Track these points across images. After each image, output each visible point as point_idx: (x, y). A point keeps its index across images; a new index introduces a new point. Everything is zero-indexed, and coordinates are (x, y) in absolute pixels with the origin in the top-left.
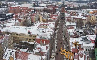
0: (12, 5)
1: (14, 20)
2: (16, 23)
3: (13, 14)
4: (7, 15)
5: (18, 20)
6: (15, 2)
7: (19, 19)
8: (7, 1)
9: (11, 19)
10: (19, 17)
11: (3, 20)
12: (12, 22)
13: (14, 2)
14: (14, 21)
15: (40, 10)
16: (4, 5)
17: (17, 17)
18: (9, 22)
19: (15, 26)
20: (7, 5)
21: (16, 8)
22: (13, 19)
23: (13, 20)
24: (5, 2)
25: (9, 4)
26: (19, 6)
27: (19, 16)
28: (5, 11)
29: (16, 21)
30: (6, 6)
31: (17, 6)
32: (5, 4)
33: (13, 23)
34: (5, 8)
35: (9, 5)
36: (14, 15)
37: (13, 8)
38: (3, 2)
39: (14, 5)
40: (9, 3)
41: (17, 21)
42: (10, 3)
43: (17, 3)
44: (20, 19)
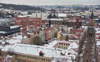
2: (23, 40)
4: (11, 27)
5: (26, 35)
7: (28, 34)
9: (17, 34)
11: (6, 35)
13: (22, 11)
15: (58, 23)
16: (9, 14)
17: (25, 31)
18: (14, 37)
19: (22, 43)
21: (24, 18)
22: (19, 34)
23: (19, 36)
24: (9, 10)
26: (28, 16)
27: (28, 29)
29: (23, 37)
30: (10, 16)
31: (25, 16)
32: (9, 12)
33: (20, 39)
34: (9, 18)
35: (15, 15)
36: (21, 28)
37: (21, 18)
38: (7, 10)
39: (22, 15)
40: (15, 11)
41: (25, 37)
42: (17, 11)
43: (26, 13)
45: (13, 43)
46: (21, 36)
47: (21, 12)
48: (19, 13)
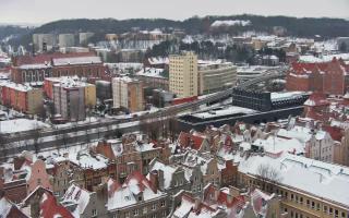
0: (305, 51)
1: (303, 124)
3: (305, 98)
4: (275, 96)
5: (327, 128)
6: (323, 39)
7: (335, 123)
9: (293, 120)
10: (335, 116)
11: (255, 121)
12: (296, 135)
13: (317, 40)
14: (304, 133)
16: (269, 51)
17: (320, 113)
18: (282, 132)
19: (308, 155)
20: (281, 54)
21: (323, 66)
22: (299, 123)
23: (299, 128)
24: (272, 37)
25: (293, 45)
26: (338, 57)
27: (333, 108)
28: (267, 80)
29: (313, 132)
30: (274, 57)
31: (328, 58)
32: (271, 45)
33: (300, 141)
34: (269, 63)
35: (288, 54)
36: (309, 103)
37: (310, 66)
38: (263, 38)
39: (315, 54)
40: (289, 41)
41: (321, 135)
42: (298, 40)
43: (330, 46)
44: (335, 127)
45: (276, 152)
46: (307, 130)
47: (311, 44)
48: (302, 48)
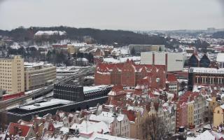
0: (107, 54)
2: (114, 124)
3: (108, 90)
4: (86, 89)
5: (125, 111)
6: (120, 45)
7: (130, 108)
8: (93, 42)
9: (101, 107)
10: (130, 102)
11: (71, 109)
13: (115, 46)
14: (109, 116)
15: (216, 80)
16: (81, 55)
17: (120, 101)
18: (92, 117)
19: (112, 133)
20: (90, 57)
21: (120, 65)
23: (105, 113)
25: (98, 50)
26: (130, 58)
27: (128, 96)
28: (80, 77)
29: (115, 116)
30: (85, 59)
31: (123, 60)
32: (83, 50)
33: (106, 123)
34: (81, 64)
35: (95, 57)
36: (112, 93)
37: (111, 65)
38: (76, 45)
39: (115, 57)
40: (96, 47)
41: (121, 117)
42: (102, 46)
43: (125, 51)
45: (88, 133)
46: (111, 114)
47: (112, 49)
48: (105, 52)
